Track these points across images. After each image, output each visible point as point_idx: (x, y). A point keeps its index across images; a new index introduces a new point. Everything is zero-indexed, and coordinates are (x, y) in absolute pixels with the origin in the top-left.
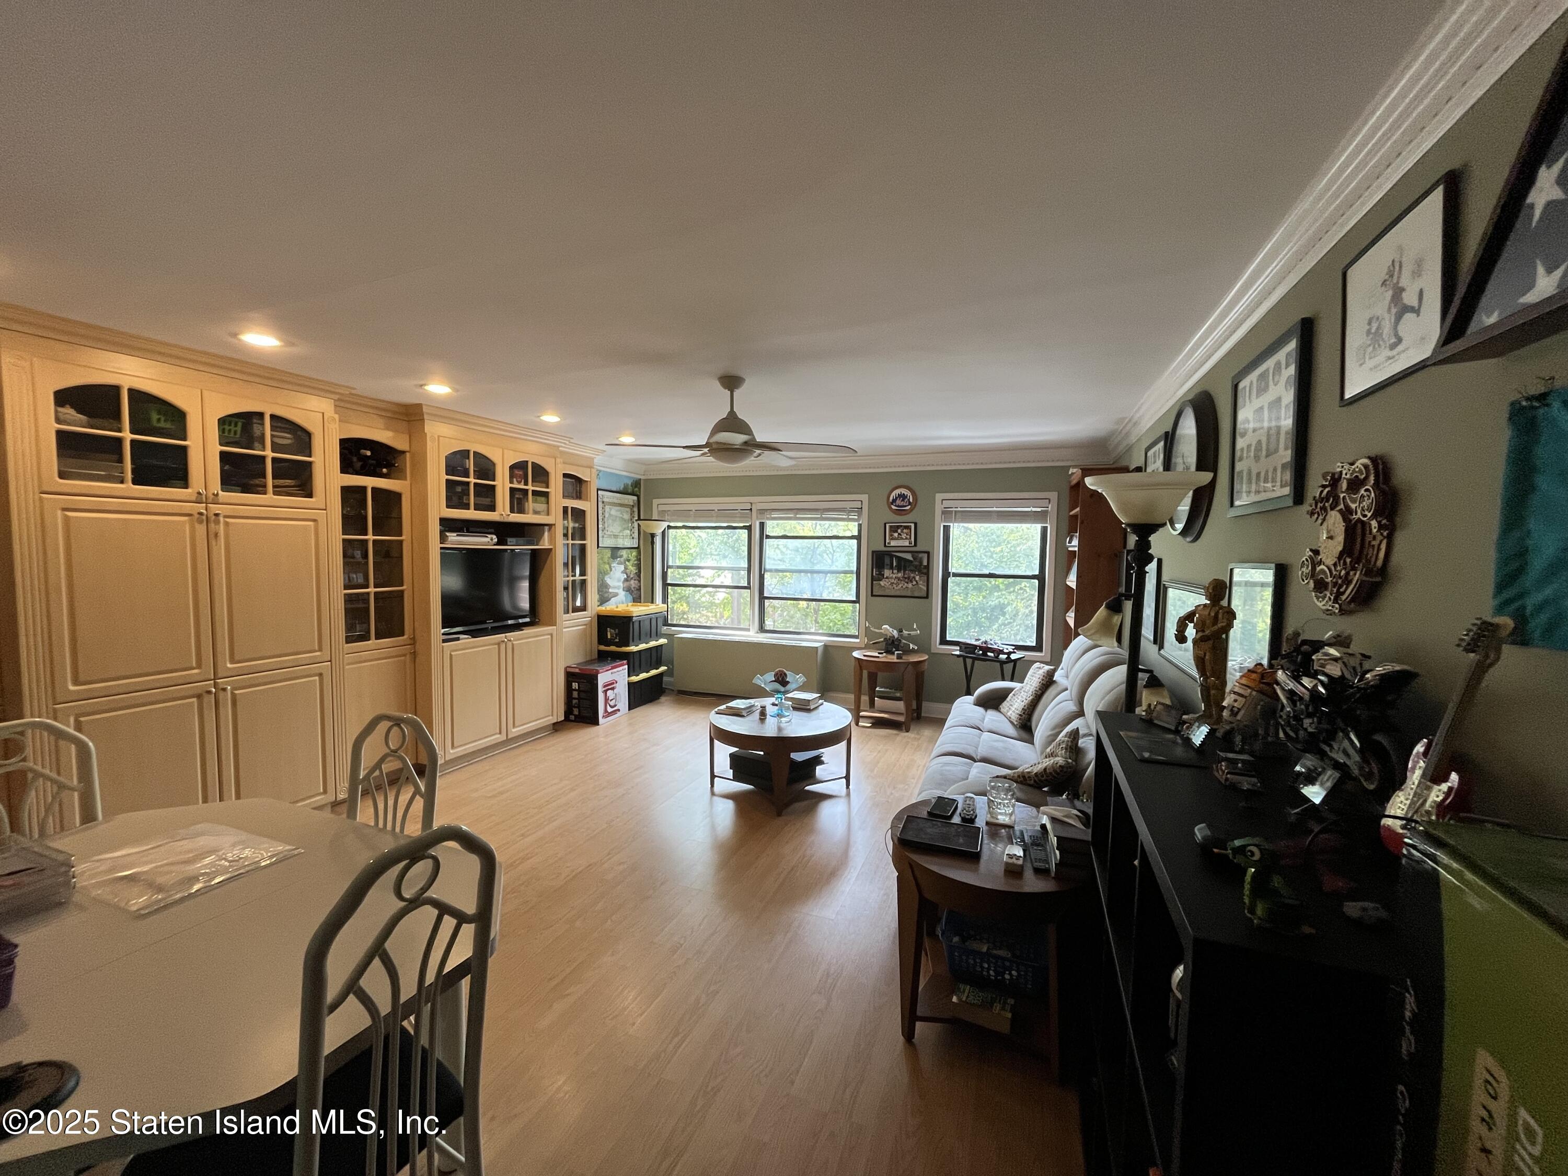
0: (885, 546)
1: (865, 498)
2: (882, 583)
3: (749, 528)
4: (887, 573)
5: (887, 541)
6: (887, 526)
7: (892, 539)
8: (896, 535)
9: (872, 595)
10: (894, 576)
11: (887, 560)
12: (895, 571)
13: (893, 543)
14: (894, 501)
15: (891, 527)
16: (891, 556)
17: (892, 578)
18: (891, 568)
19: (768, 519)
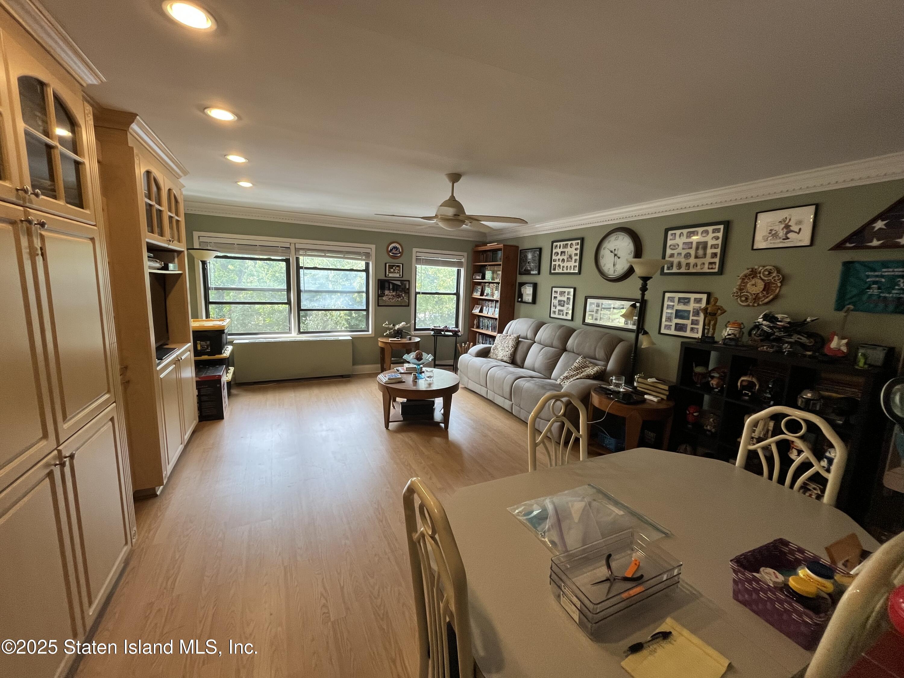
0: (386, 276)
1: (373, 247)
2: (384, 298)
3: (287, 261)
4: (387, 292)
5: (387, 273)
6: (387, 265)
7: (390, 273)
8: (392, 270)
9: (378, 306)
10: (391, 294)
11: (387, 285)
12: (391, 291)
13: (391, 275)
14: (391, 250)
15: (389, 265)
16: (389, 283)
17: (389, 295)
18: (389, 289)
19: (301, 255)
